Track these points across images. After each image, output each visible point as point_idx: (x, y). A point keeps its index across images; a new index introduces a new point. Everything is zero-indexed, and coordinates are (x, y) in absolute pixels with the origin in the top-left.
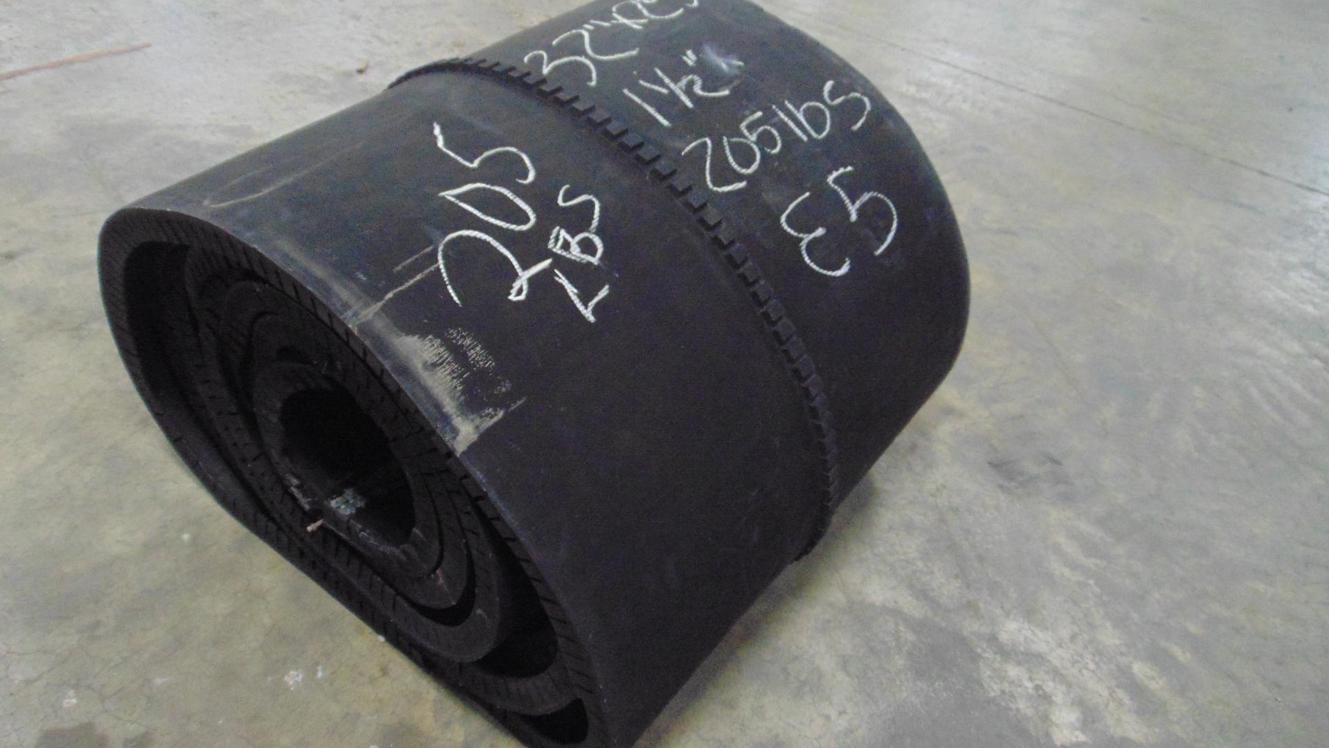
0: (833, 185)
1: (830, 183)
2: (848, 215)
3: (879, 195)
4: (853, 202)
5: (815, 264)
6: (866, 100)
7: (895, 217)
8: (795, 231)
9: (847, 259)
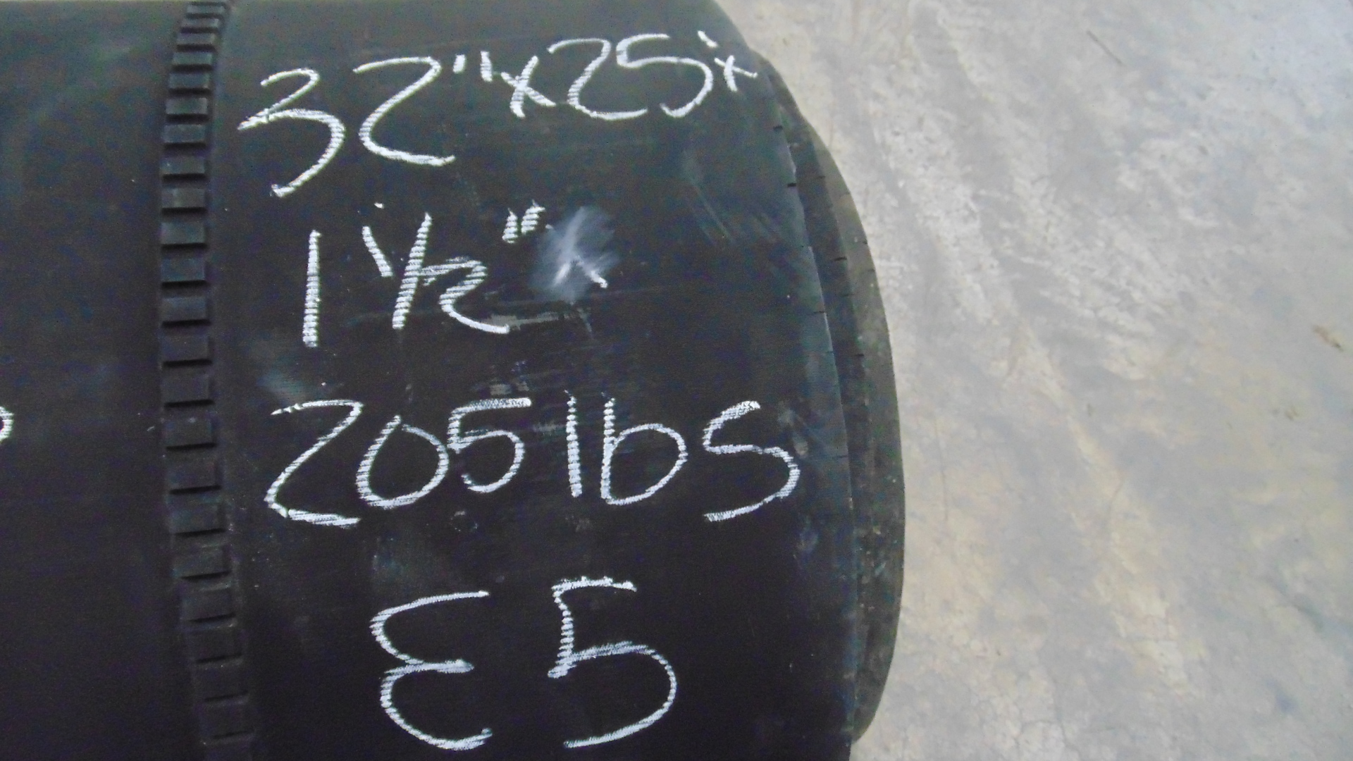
0: (558, 600)
1: (557, 594)
2: (553, 661)
3: (657, 657)
4: (578, 647)
5: (399, 712)
6: (795, 474)
7: (667, 705)
8: (393, 646)
9: (485, 731)
